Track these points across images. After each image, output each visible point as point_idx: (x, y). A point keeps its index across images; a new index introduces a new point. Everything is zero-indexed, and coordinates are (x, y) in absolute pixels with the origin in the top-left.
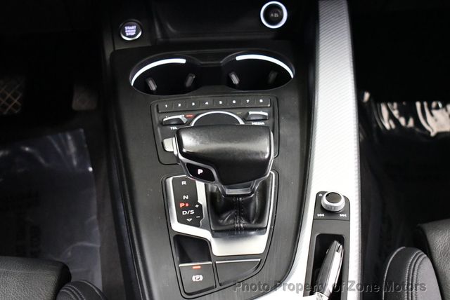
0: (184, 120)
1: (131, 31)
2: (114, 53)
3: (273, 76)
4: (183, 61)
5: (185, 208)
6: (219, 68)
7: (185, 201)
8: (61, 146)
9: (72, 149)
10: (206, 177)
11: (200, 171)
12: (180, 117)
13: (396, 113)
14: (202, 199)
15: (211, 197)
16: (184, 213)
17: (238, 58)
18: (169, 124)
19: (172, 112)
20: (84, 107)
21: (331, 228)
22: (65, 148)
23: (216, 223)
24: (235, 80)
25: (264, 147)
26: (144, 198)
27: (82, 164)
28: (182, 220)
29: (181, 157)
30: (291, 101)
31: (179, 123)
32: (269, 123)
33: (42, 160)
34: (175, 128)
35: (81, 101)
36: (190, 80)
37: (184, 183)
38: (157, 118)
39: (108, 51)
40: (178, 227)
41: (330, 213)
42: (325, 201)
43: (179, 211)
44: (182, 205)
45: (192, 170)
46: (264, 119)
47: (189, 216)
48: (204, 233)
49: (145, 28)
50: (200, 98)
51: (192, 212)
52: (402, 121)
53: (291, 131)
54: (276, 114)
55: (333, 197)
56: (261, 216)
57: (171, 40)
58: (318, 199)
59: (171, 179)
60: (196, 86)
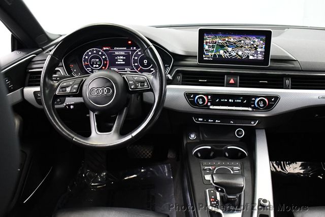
0: (212, 169)
1: (193, 136)
2: (187, 143)
3: (240, 154)
4: (210, 147)
5: (213, 201)
6: (222, 151)
7: (213, 198)
8: (163, 169)
9: (166, 170)
10: (222, 191)
11: (220, 189)
12: (210, 168)
13: (275, 165)
14: (219, 198)
15: (221, 197)
16: (213, 203)
17: (228, 148)
18: (206, 170)
19: (207, 165)
20: (171, 157)
21: (264, 212)
24: (227, 155)
25: (241, 182)
26: (198, 196)
27: (169, 176)
28: (212, 205)
29: (213, 184)
30: (247, 164)
31: (210, 170)
32: (241, 171)
33: (156, 173)
34: (208, 171)
35: (171, 155)
36: (212, 154)
37: (212, 192)
38: (202, 168)
39: (185, 143)
40: (210, 208)
41: (263, 206)
42: (262, 202)
43: (211, 202)
44: (212, 200)
45: (217, 188)
46: (239, 170)
47: (214, 204)
48: (220, 211)
49: (198, 136)
50: (216, 161)
51: (215, 203)
53: (248, 174)
54: (242, 168)
55: (265, 201)
57: (206, 140)
58: (259, 201)
59: (207, 190)
60: (213, 157)
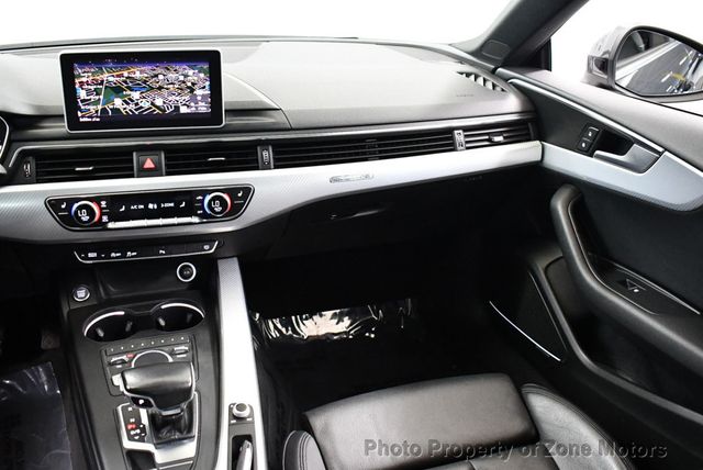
0: (127, 360)
1: (82, 294)
2: (70, 311)
3: (189, 316)
4: (122, 313)
5: (133, 429)
6: (149, 316)
7: (132, 423)
8: (34, 376)
9: (44, 378)
10: (147, 405)
11: (141, 402)
12: (124, 357)
13: (279, 326)
14: (145, 420)
15: (152, 418)
16: (132, 433)
17: (163, 307)
18: (115, 363)
19: (118, 354)
20: (50, 347)
21: (242, 431)
22: (37, 377)
23: (158, 438)
24: (162, 323)
25: (187, 377)
26: (101, 423)
27: (52, 389)
28: (131, 438)
29: (126, 393)
30: (204, 336)
31: (123, 362)
32: (190, 354)
33: (21, 389)
34: (120, 366)
35: (48, 342)
36: (129, 326)
37: (130, 409)
38: (106, 359)
39: (65, 311)
40: (128, 445)
41: (239, 419)
42: (235, 412)
43: (128, 431)
44: (130, 427)
45: (135, 401)
46: (186, 352)
47: (136, 435)
48: (148, 447)
49: (93, 291)
50: (138, 340)
51: (138, 431)
52: (284, 330)
53: (205, 359)
54: (194, 347)
55: (241, 407)
56: (190, 427)
57: (114, 297)
58: (230, 409)
59: (120, 408)
60: (134, 331)
